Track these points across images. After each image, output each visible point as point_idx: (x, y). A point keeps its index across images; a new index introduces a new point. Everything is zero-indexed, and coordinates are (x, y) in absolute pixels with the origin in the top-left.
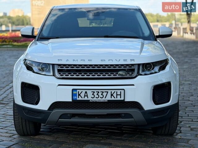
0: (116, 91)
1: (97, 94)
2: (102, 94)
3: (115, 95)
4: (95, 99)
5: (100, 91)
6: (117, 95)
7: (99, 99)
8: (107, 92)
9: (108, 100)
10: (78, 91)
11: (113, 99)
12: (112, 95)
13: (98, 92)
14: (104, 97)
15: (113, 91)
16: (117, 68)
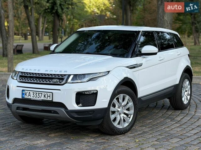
0: (47, 93)
1: (36, 95)
2: (38, 95)
3: (46, 96)
4: (34, 98)
5: (37, 92)
6: (48, 96)
7: (37, 98)
8: (42, 94)
9: (42, 100)
10: (25, 91)
11: (45, 99)
12: (45, 96)
13: (37, 93)
14: (40, 97)
15: (45, 93)
16: (54, 77)
